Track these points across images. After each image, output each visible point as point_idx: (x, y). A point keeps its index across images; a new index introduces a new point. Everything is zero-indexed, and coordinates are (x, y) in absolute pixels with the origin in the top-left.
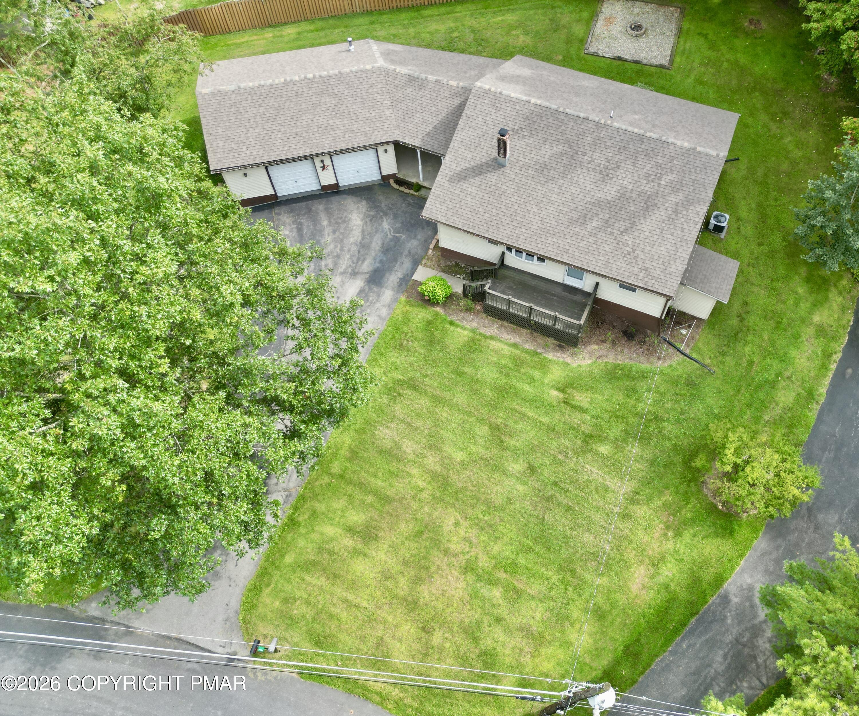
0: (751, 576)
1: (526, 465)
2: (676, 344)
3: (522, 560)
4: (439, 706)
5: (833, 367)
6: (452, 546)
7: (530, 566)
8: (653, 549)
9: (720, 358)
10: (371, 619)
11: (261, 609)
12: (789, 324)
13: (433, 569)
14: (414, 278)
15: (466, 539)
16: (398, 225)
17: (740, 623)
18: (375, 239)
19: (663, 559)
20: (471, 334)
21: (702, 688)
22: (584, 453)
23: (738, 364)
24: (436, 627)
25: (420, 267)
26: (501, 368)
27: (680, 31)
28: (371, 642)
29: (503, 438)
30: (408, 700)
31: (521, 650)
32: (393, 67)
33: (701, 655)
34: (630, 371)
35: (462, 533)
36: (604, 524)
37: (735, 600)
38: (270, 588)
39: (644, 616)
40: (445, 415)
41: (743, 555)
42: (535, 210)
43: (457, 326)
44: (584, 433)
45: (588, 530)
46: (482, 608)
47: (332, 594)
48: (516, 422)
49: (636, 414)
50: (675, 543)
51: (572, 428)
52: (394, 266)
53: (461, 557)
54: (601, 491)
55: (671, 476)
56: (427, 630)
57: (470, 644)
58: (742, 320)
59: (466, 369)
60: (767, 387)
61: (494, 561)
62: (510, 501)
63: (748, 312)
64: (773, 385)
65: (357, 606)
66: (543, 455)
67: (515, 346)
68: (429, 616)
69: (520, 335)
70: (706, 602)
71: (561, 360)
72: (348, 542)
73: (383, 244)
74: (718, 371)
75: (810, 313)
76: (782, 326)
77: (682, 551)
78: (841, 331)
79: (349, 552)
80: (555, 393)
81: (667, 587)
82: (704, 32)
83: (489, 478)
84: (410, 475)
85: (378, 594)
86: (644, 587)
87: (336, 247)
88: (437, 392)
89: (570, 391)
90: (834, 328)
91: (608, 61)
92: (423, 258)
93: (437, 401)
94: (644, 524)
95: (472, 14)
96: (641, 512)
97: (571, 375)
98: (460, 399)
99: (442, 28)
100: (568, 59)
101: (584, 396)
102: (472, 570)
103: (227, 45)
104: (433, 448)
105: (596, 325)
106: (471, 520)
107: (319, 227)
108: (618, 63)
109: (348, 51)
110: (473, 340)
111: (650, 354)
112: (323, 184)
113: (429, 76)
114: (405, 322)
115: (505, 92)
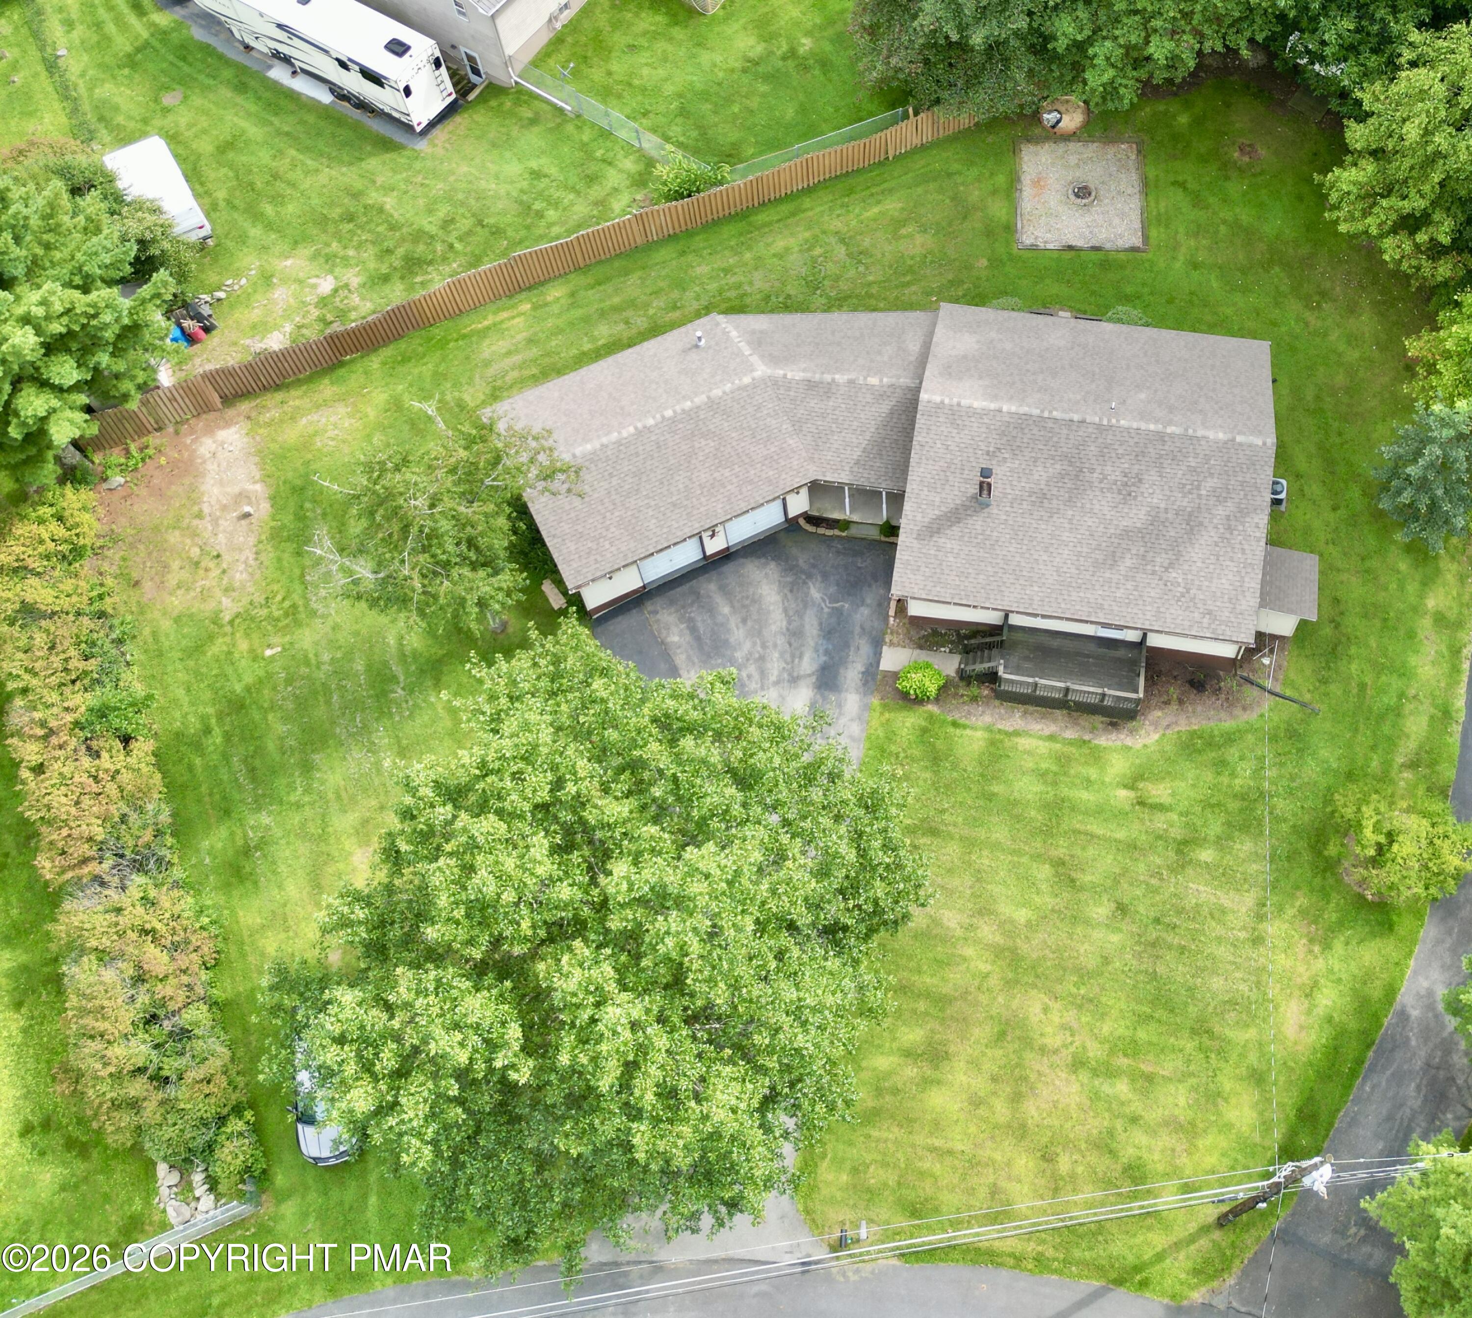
0: (1427, 978)
1: (1113, 906)
2: (1261, 682)
3: (1142, 1035)
4: (1091, 1249)
6: (1046, 1041)
7: (1155, 1039)
8: (1300, 976)
9: (1323, 689)
10: (974, 1163)
11: (825, 1191)
12: (1398, 619)
13: (1033, 1077)
14: (882, 668)
15: (1064, 1027)
16: (833, 589)
17: (1426, 1040)
18: (807, 619)
19: (1315, 985)
20: (986, 735)
21: (1401, 1135)
22: (1183, 867)
23: (1346, 692)
24: (1059, 1150)
25: (885, 649)
26: (1042, 775)
27: (1145, 183)
28: (983, 1192)
29: (1073, 875)
30: (1050, 1253)
31: (1173, 1150)
32: (781, 372)
33: (1390, 1094)
34: (1212, 736)
35: (1056, 1020)
36: (1231, 958)
37: (1415, 1013)
38: (827, 1160)
39: (1311, 1065)
40: (986, 862)
41: (1411, 952)
42: (1045, 557)
43: (965, 727)
44: (1175, 840)
45: (1215, 972)
46: (1109, 1110)
47: (913, 1146)
48: (1083, 849)
49: (1235, 796)
50: (1326, 959)
51: (1159, 837)
52: (848, 655)
53: (1064, 1052)
54: (1217, 914)
55: (1300, 871)
56: (1048, 1158)
57: (1107, 1160)
58: (1337, 626)
59: (996, 788)
60: (1391, 716)
61: (1107, 1046)
62: (1106, 960)
63: (1342, 613)
64: (1397, 712)
65: (950, 1152)
66: (1131, 884)
67: (1052, 738)
68: (1045, 1140)
69: (1055, 721)
70: (1381, 1026)
71: (1119, 743)
72: (911, 1072)
73: (821, 624)
74: (1324, 707)
75: (1422, 596)
76: (1390, 623)
77: (1336, 968)
79: (917, 1085)
80: (1123, 793)
81: (1330, 1020)
82: (1180, 178)
83: (1070, 936)
84: (964, 960)
85: (973, 1129)
86: (1302, 1028)
87: (754, 644)
88: (966, 832)
89: (1141, 785)
90: (1456, 611)
91: (1055, 255)
92: (884, 634)
93: (970, 844)
94: (1281, 944)
95: (831, 209)
96: (1273, 929)
97: (1138, 761)
98: (1000, 833)
99: (793, 243)
100: (995, 262)
101: (1162, 787)
102: (1082, 1064)
103: (464, 337)
104: (984, 912)
105: (1151, 682)
106: (1063, 999)
107: (720, 619)
108: (1069, 255)
109: (697, 346)
110: (992, 743)
111: (1232, 705)
112: (708, 553)
113: (837, 377)
114: (890, 737)
115: (964, 402)
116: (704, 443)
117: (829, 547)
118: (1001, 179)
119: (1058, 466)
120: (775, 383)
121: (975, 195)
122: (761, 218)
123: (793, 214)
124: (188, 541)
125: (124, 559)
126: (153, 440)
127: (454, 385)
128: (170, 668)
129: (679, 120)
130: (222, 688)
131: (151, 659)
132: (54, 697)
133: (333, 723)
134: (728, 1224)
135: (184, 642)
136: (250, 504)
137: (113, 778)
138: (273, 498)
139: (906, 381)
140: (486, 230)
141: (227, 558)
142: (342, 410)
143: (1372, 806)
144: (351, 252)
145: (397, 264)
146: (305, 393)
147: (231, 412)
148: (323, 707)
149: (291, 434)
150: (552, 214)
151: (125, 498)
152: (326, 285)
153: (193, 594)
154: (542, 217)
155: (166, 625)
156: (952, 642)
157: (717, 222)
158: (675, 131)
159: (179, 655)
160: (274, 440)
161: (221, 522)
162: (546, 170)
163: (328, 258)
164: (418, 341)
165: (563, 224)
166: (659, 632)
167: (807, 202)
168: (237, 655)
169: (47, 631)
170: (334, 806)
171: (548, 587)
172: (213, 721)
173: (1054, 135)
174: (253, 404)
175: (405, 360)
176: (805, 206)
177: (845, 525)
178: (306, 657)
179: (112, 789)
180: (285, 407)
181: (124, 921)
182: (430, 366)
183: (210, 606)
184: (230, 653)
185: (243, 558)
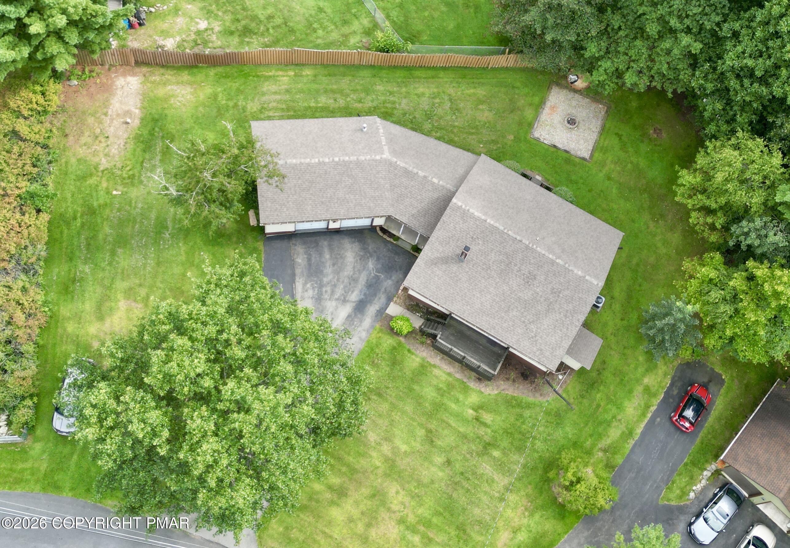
1: (445, 459)
2: (554, 385)
3: (435, 520)
5: (649, 415)
6: (392, 506)
7: (439, 524)
8: (515, 522)
9: (580, 400)
11: (271, 532)
12: (628, 382)
13: (380, 519)
14: (387, 312)
15: (402, 503)
16: (379, 266)
18: (362, 275)
19: (519, 529)
20: (421, 361)
22: (483, 455)
23: (590, 405)
25: (392, 303)
26: (438, 389)
27: (603, 128)
29: (434, 439)
32: (395, 160)
34: (521, 402)
35: (400, 498)
36: (488, 503)
38: (277, 519)
40: (398, 418)
41: (568, 531)
43: (413, 354)
44: (485, 441)
45: (478, 506)
47: (316, 528)
48: (443, 429)
49: (520, 432)
50: (529, 520)
51: (479, 437)
52: (374, 300)
53: (398, 514)
54: (489, 481)
55: (534, 477)
58: (599, 374)
59: (416, 387)
60: (605, 425)
61: (417, 518)
62: (432, 482)
63: (604, 369)
64: (609, 424)
65: (331, 537)
66: (457, 453)
67: (449, 374)
69: (454, 367)
71: (478, 389)
72: (328, 495)
73: (367, 280)
74: (577, 408)
75: (644, 376)
76: (623, 382)
77: (532, 526)
78: (660, 390)
79: (328, 502)
80: (471, 411)
82: (620, 133)
83: (421, 465)
84: (371, 457)
85: (345, 531)
87: (334, 277)
88: (394, 401)
89: (480, 411)
90: (656, 388)
91: (546, 147)
92: (394, 296)
93: (394, 407)
94: (512, 505)
95: (451, 82)
96: (512, 498)
97: (483, 400)
98: (409, 408)
99: (427, 92)
100: (517, 139)
101: (489, 415)
102: (404, 522)
103: (258, 76)
104: (387, 439)
105: (504, 367)
106: (407, 491)
107: (323, 260)
108: (554, 149)
109: (362, 130)
110: (422, 366)
111: (536, 391)
112: (330, 227)
113: (420, 172)
114: (378, 345)
115: (471, 210)
116: (347, 179)
117: (386, 245)
118: (536, 99)
119: (501, 257)
120: (390, 164)
121: (521, 103)
122: (417, 73)
123: (433, 77)
124: (96, 125)
125: (65, 121)
126: (97, 69)
127: (244, 99)
128: (68, 182)
129: (398, 9)
130: (88, 201)
131: (61, 174)
132: (13, 179)
133: (132, 237)
134: (224, 533)
135: (79, 172)
136: (130, 118)
137: (28, 227)
138: (142, 119)
139: (450, 187)
140: (287, 28)
141: (111, 139)
142: (189, 89)
143: (576, 464)
144: (220, 14)
145: (240, 28)
146: (175, 74)
147: (137, 70)
148: (130, 228)
149: (161, 92)
150: (320, 32)
151: (75, 92)
152: (203, 25)
153: (90, 151)
154: (315, 32)
155: (73, 161)
156: (423, 312)
157: (395, 67)
158: (394, 14)
159: (74, 177)
160: (152, 91)
161: (114, 121)
162: (326, 10)
163: (209, 12)
164: (236, 70)
165: (324, 39)
166: (294, 255)
167: (442, 74)
168: (100, 188)
169: (20, 147)
170: (119, 277)
171: (251, 213)
172: (79, 215)
173: (570, 87)
174: (149, 70)
175: (227, 77)
176: (441, 76)
177: (397, 238)
178: (131, 202)
179: (25, 233)
180: (163, 77)
181: (12, 295)
182: (237, 84)
183: (96, 159)
184: (97, 186)
185: (118, 143)
